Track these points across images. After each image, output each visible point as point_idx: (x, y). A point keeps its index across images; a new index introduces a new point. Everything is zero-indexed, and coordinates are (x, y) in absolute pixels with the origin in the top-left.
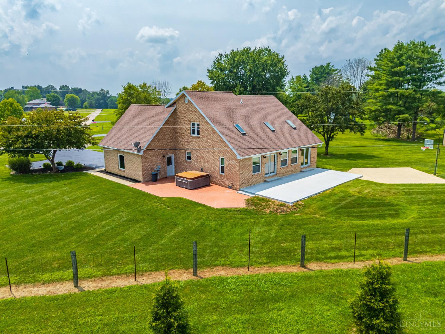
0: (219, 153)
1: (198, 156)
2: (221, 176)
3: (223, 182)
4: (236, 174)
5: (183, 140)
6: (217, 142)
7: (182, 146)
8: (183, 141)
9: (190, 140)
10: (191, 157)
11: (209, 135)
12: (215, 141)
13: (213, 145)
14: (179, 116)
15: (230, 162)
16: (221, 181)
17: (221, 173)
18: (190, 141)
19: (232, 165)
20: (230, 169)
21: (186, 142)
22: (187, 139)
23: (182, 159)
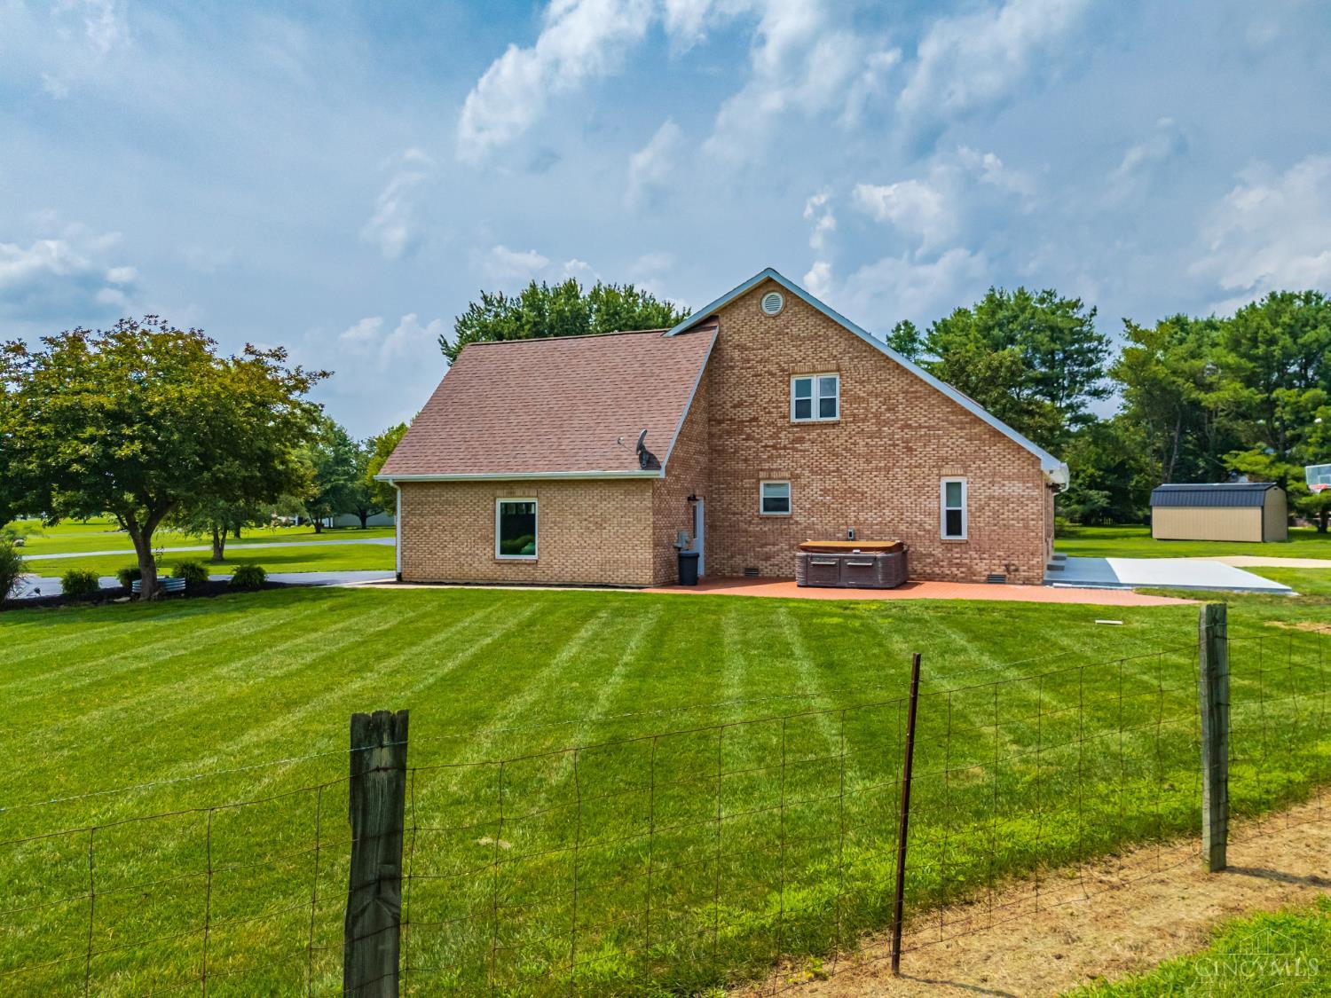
0: (940, 468)
1: (825, 492)
2: (948, 546)
3: (958, 565)
4: (1026, 527)
5: (751, 443)
6: (929, 428)
7: (742, 466)
8: (749, 448)
9: (784, 438)
10: (786, 500)
11: (888, 410)
12: (920, 426)
13: (907, 442)
14: (732, 359)
15: (996, 491)
16: (951, 565)
17: (944, 535)
18: (784, 442)
19: (1005, 501)
20: (996, 514)
21: (766, 446)
22: (775, 436)
23: (741, 514)
